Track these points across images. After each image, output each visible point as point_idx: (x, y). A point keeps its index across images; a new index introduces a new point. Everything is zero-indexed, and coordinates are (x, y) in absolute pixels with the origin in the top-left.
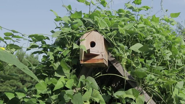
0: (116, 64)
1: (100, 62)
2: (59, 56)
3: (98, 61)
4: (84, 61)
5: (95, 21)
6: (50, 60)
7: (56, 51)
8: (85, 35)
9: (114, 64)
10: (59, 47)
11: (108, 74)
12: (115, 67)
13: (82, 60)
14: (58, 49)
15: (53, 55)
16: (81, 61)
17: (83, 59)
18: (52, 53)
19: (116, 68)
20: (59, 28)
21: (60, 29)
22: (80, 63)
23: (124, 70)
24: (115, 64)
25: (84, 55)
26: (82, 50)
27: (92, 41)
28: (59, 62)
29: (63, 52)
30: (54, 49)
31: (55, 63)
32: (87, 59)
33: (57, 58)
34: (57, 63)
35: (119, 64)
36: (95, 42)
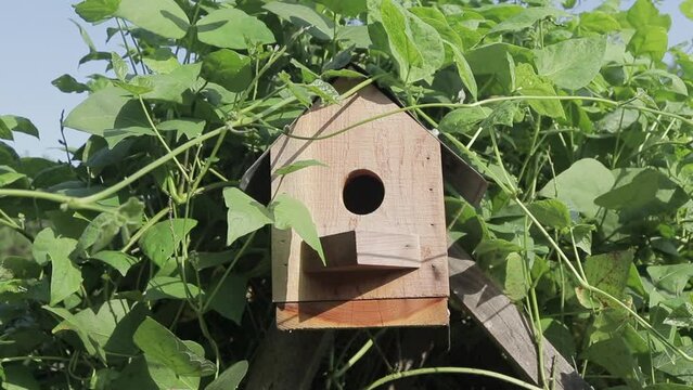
0: (485, 298)
2: (122, 263)
3: (407, 314)
5: (370, 22)
6: (55, 301)
8: (308, 124)
9: (471, 301)
11: (441, 369)
12: (482, 318)
15: (76, 258)
18: (70, 244)
19: (488, 325)
20: (103, 56)
21: (110, 67)
23: (533, 339)
24: (477, 297)
27: (356, 169)
28: (116, 297)
29: (144, 229)
30: (81, 217)
31: (89, 311)
32: (329, 298)
33: (105, 276)
34: (105, 308)
35: (502, 300)
36: (379, 175)
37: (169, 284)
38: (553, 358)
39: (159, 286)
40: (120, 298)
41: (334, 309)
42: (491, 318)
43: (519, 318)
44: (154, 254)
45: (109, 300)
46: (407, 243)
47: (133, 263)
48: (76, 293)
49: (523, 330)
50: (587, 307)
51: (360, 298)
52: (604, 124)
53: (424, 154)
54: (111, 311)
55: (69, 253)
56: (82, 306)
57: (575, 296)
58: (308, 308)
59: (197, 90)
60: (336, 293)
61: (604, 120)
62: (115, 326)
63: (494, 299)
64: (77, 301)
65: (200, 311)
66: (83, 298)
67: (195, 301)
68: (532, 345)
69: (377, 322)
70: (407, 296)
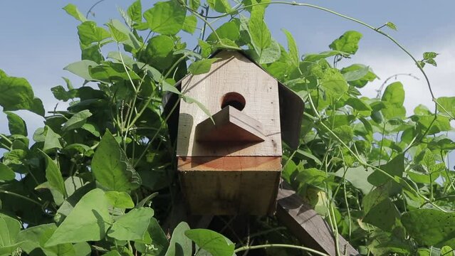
0: (302, 211)
1: (264, 167)
3: (257, 164)
9: (293, 213)
12: (299, 222)
13: (184, 158)
16: (180, 162)
17: (190, 154)
19: (304, 226)
22: (179, 169)
23: (332, 235)
24: (297, 210)
27: (230, 92)
28: (77, 175)
32: (210, 155)
33: (73, 160)
34: (69, 180)
35: (312, 212)
36: (242, 95)
38: (345, 246)
40: (80, 176)
41: (213, 161)
42: (305, 222)
43: (323, 223)
45: (72, 176)
46: (258, 125)
50: (365, 229)
51: (229, 155)
53: (269, 86)
54: (73, 182)
58: (197, 160)
60: (215, 152)
62: (74, 191)
68: (331, 238)
69: (239, 168)
70: (257, 155)
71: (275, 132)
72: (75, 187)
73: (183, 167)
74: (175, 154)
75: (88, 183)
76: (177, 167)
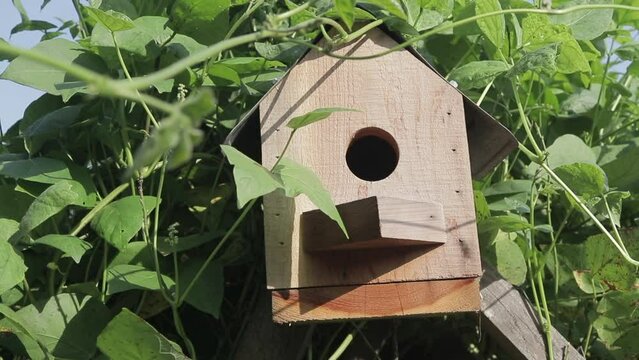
1: (447, 304)
2: (73, 247)
3: (431, 299)
4: (311, 296)
7: (43, 211)
10: (66, 172)
13: (285, 293)
14: (65, 189)
15: (17, 243)
16: (278, 303)
17: (295, 283)
19: (489, 314)
20: (37, 25)
21: (46, 38)
22: (277, 319)
23: (541, 329)
25: (308, 250)
26: (282, 200)
27: (364, 126)
28: (64, 291)
29: (97, 209)
30: (23, 191)
31: (32, 308)
32: (337, 282)
33: (52, 266)
34: (51, 304)
35: (502, 286)
36: (392, 134)
37: (133, 272)
38: (564, 349)
39: (122, 275)
40: (70, 291)
41: (344, 297)
42: (492, 305)
43: (523, 305)
44: (112, 236)
45: (55, 294)
46: (432, 213)
47: (88, 248)
48: (17, 287)
49: (528, 319)
50: (587, 292)
51: (374, 281)
52: (569, 105)
53: (445, 109)
54: (60, 310)
55: (9, 237)
56: (22, 303)
57: (574, 280)
59: (161, 43)
60: (345, 276)
61: (568, 101)
62: (64, 327)
63: (494, 284)
64: (18, 296)
65: (175, 304)
66: (24, 292)
67: (169, 292)
68: (539, 336)
69: (397, 310)
70: (431, 277)
71: (465, 220)
72: (65, 317)
73: (284, 313)
74: (265, 284)
75: (87, 298)
76: (271, 315)
